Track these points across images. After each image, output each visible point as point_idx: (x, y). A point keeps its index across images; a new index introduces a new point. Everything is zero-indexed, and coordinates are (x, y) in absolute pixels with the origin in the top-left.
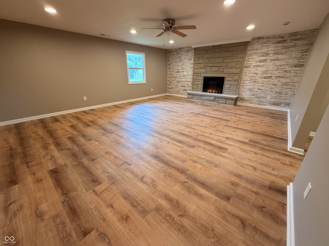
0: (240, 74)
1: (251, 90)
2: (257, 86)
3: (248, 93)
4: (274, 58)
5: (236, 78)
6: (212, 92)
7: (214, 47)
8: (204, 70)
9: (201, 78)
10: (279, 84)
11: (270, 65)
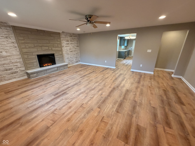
0: (61, 51)
1: (68, 58)
2: (69, 56)
3: (67, 60)
4: (71, 43)
5: (60, 53)
6: (48, 66)
7: (38, 31)
8: (35, 50)
9: (34, 56)
10: (75, 54)
11: (71, 46)
